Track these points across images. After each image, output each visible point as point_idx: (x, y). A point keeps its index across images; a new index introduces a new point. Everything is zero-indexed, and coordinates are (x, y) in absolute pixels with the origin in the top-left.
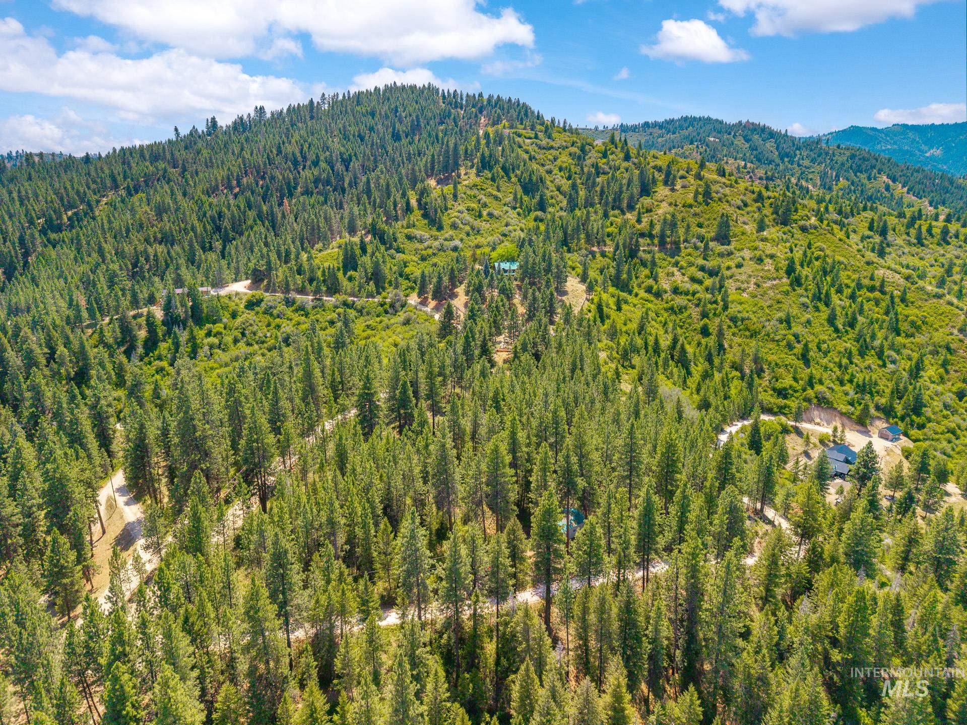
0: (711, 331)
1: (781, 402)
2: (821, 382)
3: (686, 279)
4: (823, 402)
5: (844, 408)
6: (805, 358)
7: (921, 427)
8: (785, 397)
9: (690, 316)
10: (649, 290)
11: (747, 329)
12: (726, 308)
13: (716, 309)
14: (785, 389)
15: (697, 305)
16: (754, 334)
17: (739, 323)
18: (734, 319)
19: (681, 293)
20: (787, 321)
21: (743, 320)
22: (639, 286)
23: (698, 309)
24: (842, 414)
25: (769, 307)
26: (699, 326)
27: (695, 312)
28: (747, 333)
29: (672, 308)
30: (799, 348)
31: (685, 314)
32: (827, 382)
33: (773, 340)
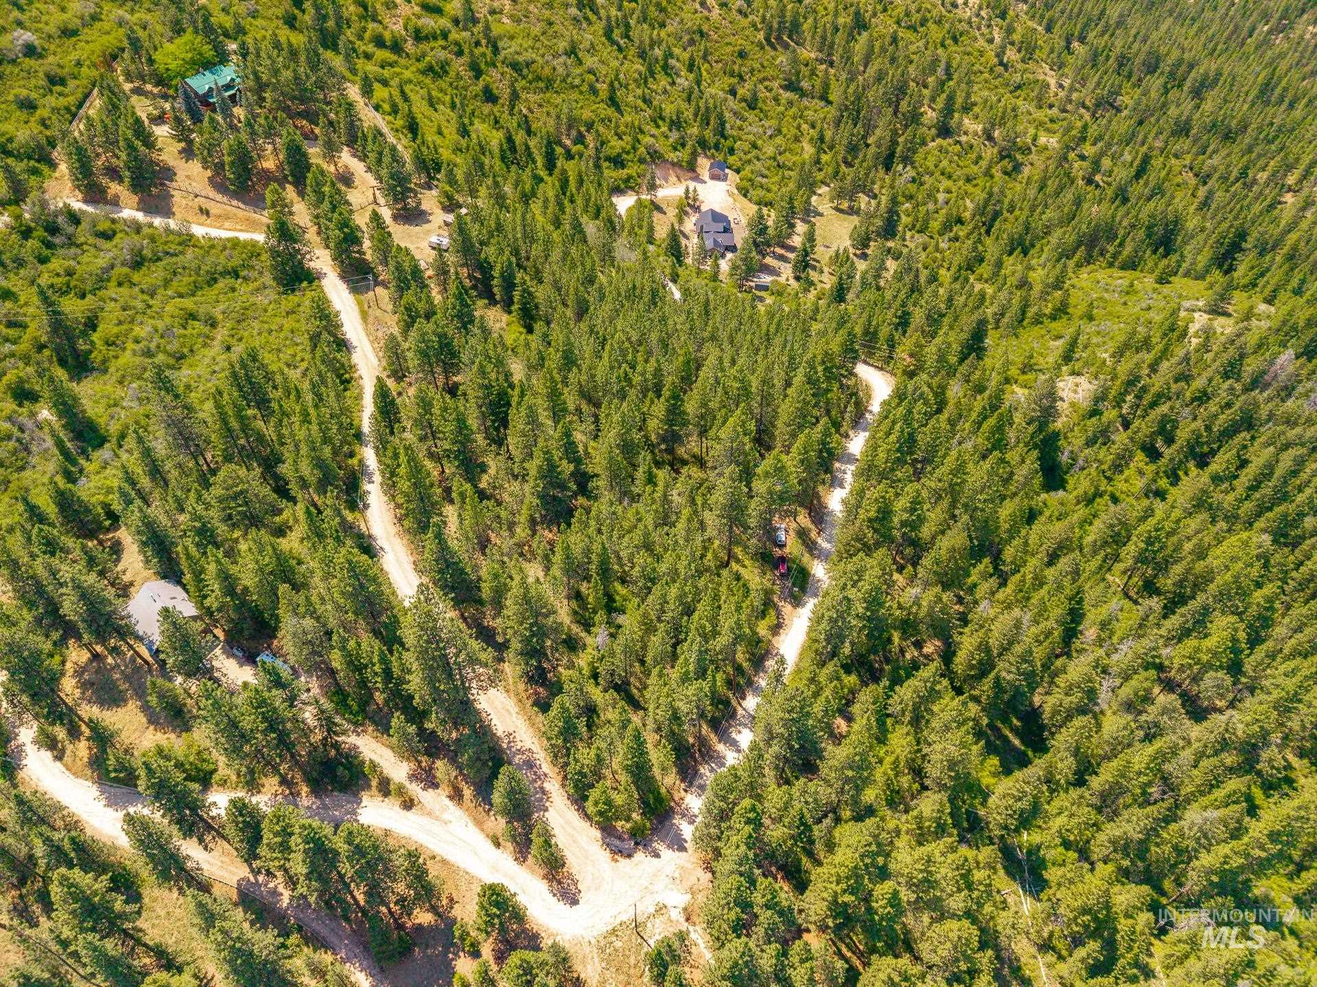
0: (495, 91)
1: (623, 173)
2: (642, 132)
3: (417, 9)
4: (655, 156)
5: (673, 156)
6: (613, 102)
7: (732, 151)
8: (623, 167)
9: (459, 77)
10: (379, 42)
11: (539, 78)
12: (496, 51)
13: (484, 55)
14: (619, 155)
15: (460, 53)
16: (549, 84)
17: (525, 71)
18: (515, 66)
19: (427, 38)
20: (572, 51)
21: (528, 65)
22: (361, 38)
23: (462, 60)
24: (673, 164)
25: (544, 33)
26: (478, 88)
27: (459, 66)
28: (541, 85)
29: (430, 69)
30: (603, 87)
31: (452, 74)
32: (646, 128)
33: (573, 87)
